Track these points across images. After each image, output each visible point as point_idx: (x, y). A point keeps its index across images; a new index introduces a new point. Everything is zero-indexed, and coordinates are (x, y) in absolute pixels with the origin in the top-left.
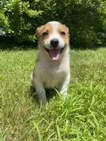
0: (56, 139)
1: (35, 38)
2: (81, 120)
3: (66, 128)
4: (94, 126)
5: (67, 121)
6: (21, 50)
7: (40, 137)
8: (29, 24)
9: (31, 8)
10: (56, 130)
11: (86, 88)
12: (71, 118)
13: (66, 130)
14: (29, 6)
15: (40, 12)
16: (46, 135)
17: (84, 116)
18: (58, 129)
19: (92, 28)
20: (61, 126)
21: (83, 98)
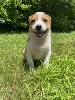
0: (41, 96)
1: (26, 25)
2: (59, 83)
3: (49, 89)
4: (69, 87)
5: (50, 84)
6: (16, 33)
7: (31, 95)
8: (22, 15)
9: (23, 3)
10: (41, 90)
11: (63, 60)
12: (52, 81)
13: (48, 90)
14: (21, 2)
15: (30, 6)
16: (34, 93)
17: (62, 80)
18: (43, 89)
19: (67, 17)
20: (45, 87)
21: (61, 67)
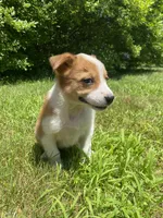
3: (98, 200)
5: (99, 190)
8: (16, 43)
9: (17, 16)
14: (14, 13)
19: (112, 47)
